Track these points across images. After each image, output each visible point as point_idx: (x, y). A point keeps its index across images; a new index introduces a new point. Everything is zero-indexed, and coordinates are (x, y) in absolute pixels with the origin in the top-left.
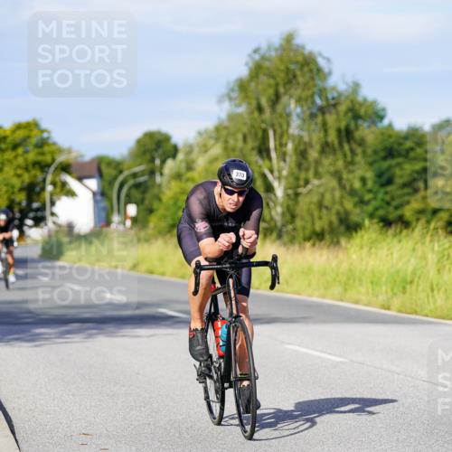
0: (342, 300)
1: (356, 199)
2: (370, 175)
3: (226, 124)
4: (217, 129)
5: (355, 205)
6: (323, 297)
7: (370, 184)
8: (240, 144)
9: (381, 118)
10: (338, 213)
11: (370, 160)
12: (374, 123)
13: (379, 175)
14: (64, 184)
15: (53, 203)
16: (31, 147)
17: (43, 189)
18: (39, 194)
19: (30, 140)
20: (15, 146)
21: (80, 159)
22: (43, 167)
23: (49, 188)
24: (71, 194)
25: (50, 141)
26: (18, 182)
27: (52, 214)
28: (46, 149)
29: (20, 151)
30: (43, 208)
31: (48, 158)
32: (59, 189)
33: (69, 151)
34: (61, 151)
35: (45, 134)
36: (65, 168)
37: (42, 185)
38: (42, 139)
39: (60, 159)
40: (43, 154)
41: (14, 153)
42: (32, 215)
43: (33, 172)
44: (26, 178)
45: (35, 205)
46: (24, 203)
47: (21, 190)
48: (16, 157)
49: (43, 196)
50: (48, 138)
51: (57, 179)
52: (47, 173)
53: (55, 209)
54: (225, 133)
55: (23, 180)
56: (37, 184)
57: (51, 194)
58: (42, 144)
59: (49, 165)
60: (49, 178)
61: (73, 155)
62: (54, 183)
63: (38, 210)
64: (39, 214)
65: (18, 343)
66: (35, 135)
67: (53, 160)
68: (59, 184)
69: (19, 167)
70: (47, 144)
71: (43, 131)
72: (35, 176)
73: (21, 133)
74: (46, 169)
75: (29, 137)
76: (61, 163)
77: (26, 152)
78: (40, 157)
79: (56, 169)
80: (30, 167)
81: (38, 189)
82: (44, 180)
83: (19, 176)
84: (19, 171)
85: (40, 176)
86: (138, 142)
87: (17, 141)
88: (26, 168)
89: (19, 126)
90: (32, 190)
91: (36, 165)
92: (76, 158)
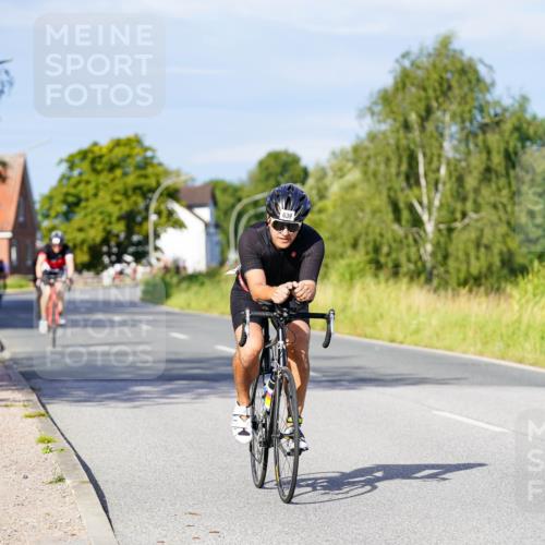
0: (503, 358)
3: (367, 143)
4: (356, 149)
6: (481, 354)
8: (382, 168)
10: (501, 253)
14: (171, 213)
15: (157, 236)
16: (130, 169)
17: (146, 218)
18: (140, 224)
19: (129, 161)
20: (112, 168)
21: (190, 184)
22: (145, 192)
23: (153, 218)
24: (179, 225)
25: (155, 161)
26: (115, 211)
27: (156, 249)
28: (150, 170)
29: (118, 172)
30: (145, 241)
31: (152, 182)
32: (164, 219)
33: (178, 173)
34: (167, 173)
35: (149, 154)
36: (173, 194)
37: (144, 214)
38: (146, 158)
39: (166, 183)
40: (146, 177)
41: (111, 176)
42: (131, 249)
43: (134, 198)
44: (126, 206)
45: (135, 238)
46: (122, 236)
47: (120, 219)
48: (113, 180)
49: (145, 227)
50: (152, 158)
51: (163, 207)
52: (151, 199)
53: (159, 243)
54: (365, 154)
55: (121, 209)
56: (139, 213)
57: (156, 225)
58: (145, 164)
59: (153, 191)
60: (153, 206)
61: (183, 178)
62: (159, 213)
63: (139, 243)
64: (140, 249)
65: (113, 404)
66: (137, 154)
67: (159, 184)
68: (165, 213)
69: (117, 192)
70: (152, 165)
71: (146, 149)
72: (136, 203)
73: (119, 152)
74: (150, 195)
75: (129, 156)
76: (167, 189)
77: (125, 174)
78: (142, 181)
79: (161, 195)
80: (130, 193)
81: (139, 219)
82: (147, 209)
83: (117, 203)
84: (118, 198)
85: (142, 204)
86: (261, 163)
87: (115, 161)
88: (125, 194)
89: (118, 143)
90: (132, 220)
91: (138, 189)
92: (185, 182)
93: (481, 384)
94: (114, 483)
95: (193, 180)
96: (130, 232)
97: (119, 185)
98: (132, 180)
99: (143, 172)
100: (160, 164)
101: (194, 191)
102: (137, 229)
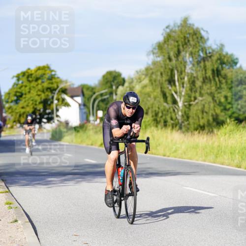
0: (215, 163)
1: (222, 108)
2: (229, 94)
3: (152, 67)
4: (147, 69)
5: (222, 111)
6: (205, 161)
7: (229, 100)
8: (159, 78)
9: (236, 63)
10: (212, 115)
11: (230, 86)
12: (232, 66)
14: (63, 100)
15: (57, 110)
16: (45, 80)
17: (52, 102)
18: (50, 105)
19: (45, 76)
20: (37, 79)
21: (72, 86)
22: (52, 90)
23: (56, 102)
24: (67, 105)
25: (56, 76)
26: (38, 99)
27: (57, 116)
28: (54, 80)
29: (40, 81)
30: (52, 112)
31: (55, 86)
32: (60, 103)
33: (66, 82)
34: (61, 82)
35: (53, 73)
36: (64, 91)
37: (51, 100)
38: (52, 75)
39: (61, 86)
40: (52, 83)
41: (36, 83)
42: (46, 116)
43: (47, 93)
44: (43, 96)
45: (48, 111)
46: (42, 110)
47: (40, 103)
48: (37, 85)
49: (52, 106)
51: (60, 97)
53: (59, 113)
54: (151, 72)
55: (41, 99)
56: (49, 100)
57: (57, 105)
58: (51, 78)
59: (55, 90)
60: (55, 97)
61: (68, 84)
62: (58, 100)
63: (49, 114)
64: (50, 116)
65: (39, 186)
66: (48, 73)
67: (58, 87)
68: (61, 100)
69: (39, 90)
70: (54, 78)
71: (52, 71)
72: (48, 95)
73: (40, 72)
74: (54, 92)
75: (44, 74)
76: (61, 88)
77: (43, 82)
78: (50, 86)
79: (59, 91)
80: (45, 91)
81: (49, 102)
82: (53, 98)
83: (39, 95)
84: (39, 93)
85: (50, 95)
86: (104, 76)
87: (38, 76)
88: (43, 91)
89: (39, 69)
90: (46, 103)
91: (49, 89)
92: (70, 85)
93: (205, 174)
94: (40, 222)
95: (73, 84)
96: (45, 108)
97: (40, 87)
98: (46, 85)
99: (51, 81)
100: (58, 78)
101: (74, 89)
102: (48, 107)
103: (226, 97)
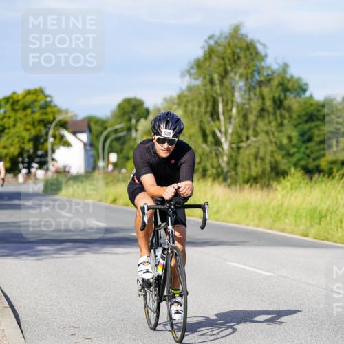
0: (271, 229)
1: (284, 152)
2: (295, 134)
3: (186, 93)
4: (179, 97)
5: (283, 157)
6: (258, 226)
7: (295, 141)
8: (196, 109)
9: (305, 91)
10: (271, 163)
11: (296, 122)
12: (299, 95)
13: (302, 134)
14: (62, 137)
15: (53, 151)
16: (37, 109)
17: (46, 140)
18: (43, 144)
19: (36, 103)
20: (25, 108)
21: (74, 118)
22: (46, 124)
23: (51, 140)
24: (67, 144)
25: (52, 104)
26: (26, 135)
27: (53, 160)
28: (49, 110)
29: (29, 111)
30: (46, 155)
31: (50, 117)
32: (58, 141)
33: (66, 112)
34: (60, 111)
35: (48, 99)
36: (63, 125)
37: (45, 137)
38: (46, 102)
39: (59, 118)
40: (46, 114)
41: (24, 113)
42: (37, 160)
43: (38, 128)
44: (33, 132)
45: (40, 153)
46: (31, 151)
47: (30, 140)
48: (26, 116)
49: (45, 146)
50: (51, 102)
51: (57, 133)
52: (49, 128)
53: (55, 156)
54: (185, 99)
55: (30, 134)
56: (42, 136)
57: (53, 145)
58: (46, 106)
59: (51, 123)
60: (51, 132)
61: (70, 115)
62: (54, 137)
63: (42, 156)
64: (43, 159)
65: (25, 258)
66: (41, 100)
67: (54, 119)
68: (58, 137)
69: (28, 123)
70: (50, 106)
71: (47, 96)
72: (40, 131)
73: (30, 98)
74: (49, 125)
75: (35, 101)
76: (60, 121)
77: (33, 112)
78: (44, 117)
79: (56, 125)
80: (36, 124)
81: (42, 140)
82: (47, 134)
83: (27, 130)
84: (28, 127)
85: (44, 131)
86: (119, 106)
87: (27, 104)
88: (33, 125)
89: (29, 93)
90: (37, 141)
91: (41, 122)
92: (71, 117)
93: (258, 245)
94: (25, 308)
95: (76, 116)
96: (36, 148)
97: (29, 119)
98: (37, 116)
99: (44, 111)
100: (55, 106)
101: (77, 123)
102: (40, 147)
103: (290, 138)
